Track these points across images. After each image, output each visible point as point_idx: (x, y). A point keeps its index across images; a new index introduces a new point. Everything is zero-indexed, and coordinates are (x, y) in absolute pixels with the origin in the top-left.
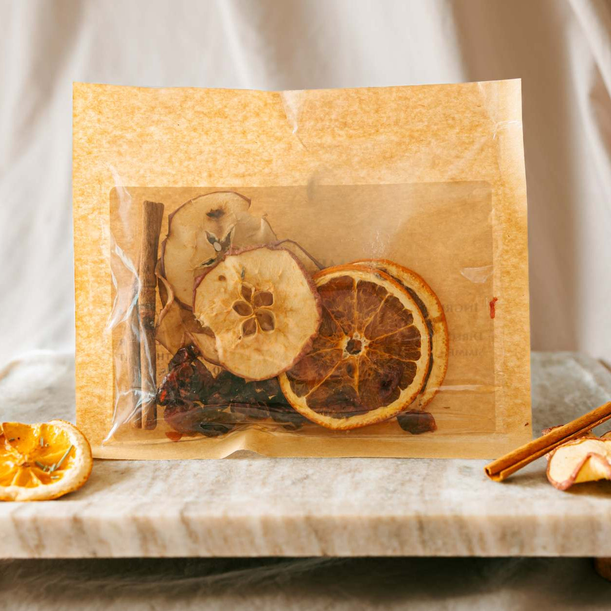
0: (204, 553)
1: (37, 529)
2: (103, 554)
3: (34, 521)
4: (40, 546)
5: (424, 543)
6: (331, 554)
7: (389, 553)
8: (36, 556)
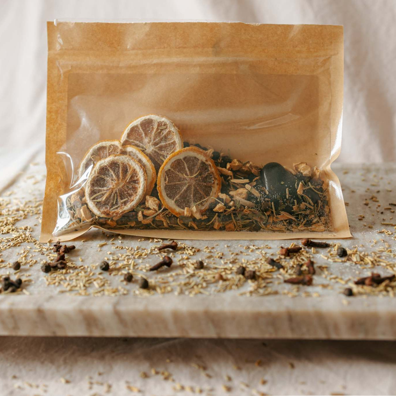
0: (132, 334)
1: (13, 317)
2: (60, 333)
3: (11, 311)
4: (16, 327)
5: (292, 330)
6: (223, 336)
7: (267, 336)
8: (14, 334)
